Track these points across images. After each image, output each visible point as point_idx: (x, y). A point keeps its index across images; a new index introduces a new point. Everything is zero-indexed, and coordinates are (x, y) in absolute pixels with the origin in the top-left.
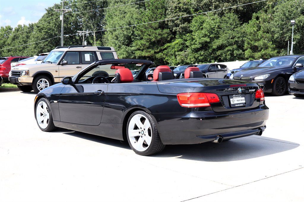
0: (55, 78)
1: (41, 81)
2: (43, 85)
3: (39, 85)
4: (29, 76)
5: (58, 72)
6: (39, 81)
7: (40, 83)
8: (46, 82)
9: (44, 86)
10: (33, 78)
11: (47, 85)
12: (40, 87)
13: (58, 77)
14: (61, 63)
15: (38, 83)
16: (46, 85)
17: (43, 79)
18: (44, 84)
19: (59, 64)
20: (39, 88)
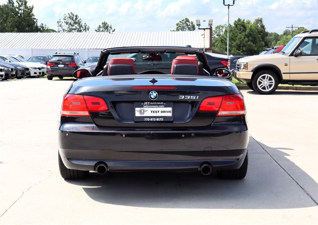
0: (283, 73)
1: (264, 77)
2: (266, 83)
3: (260, 83)
4: (247, 70)
5: (288, 65)
6: (260, 77)
7: (262, 80)
8: (270, 79)
9: (268, 84)
10: (252, 73)
11: (272, 82)
12: (262, 85)
13: (289, 72)
14: (294, 53)
15: (259, 80)
16: (270, 83)
17: (267, 75)
18: (268, 81)
19: (292, 55)
20: (260, 87)
